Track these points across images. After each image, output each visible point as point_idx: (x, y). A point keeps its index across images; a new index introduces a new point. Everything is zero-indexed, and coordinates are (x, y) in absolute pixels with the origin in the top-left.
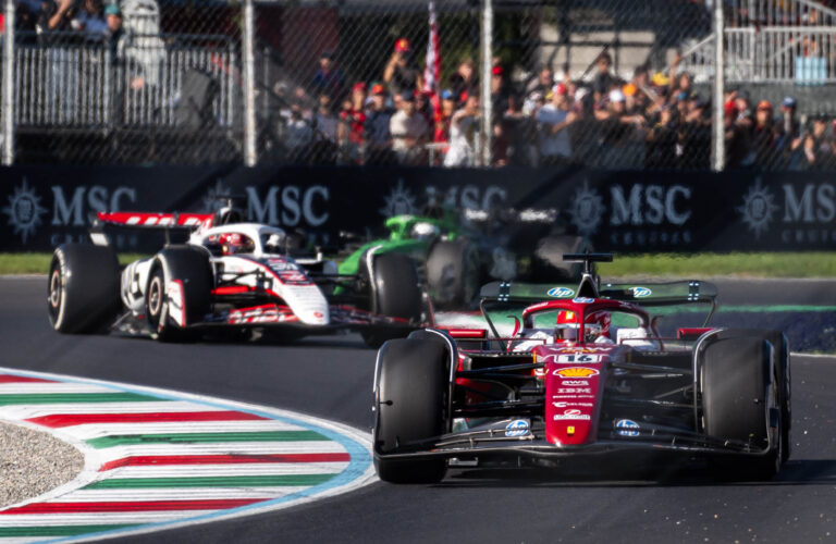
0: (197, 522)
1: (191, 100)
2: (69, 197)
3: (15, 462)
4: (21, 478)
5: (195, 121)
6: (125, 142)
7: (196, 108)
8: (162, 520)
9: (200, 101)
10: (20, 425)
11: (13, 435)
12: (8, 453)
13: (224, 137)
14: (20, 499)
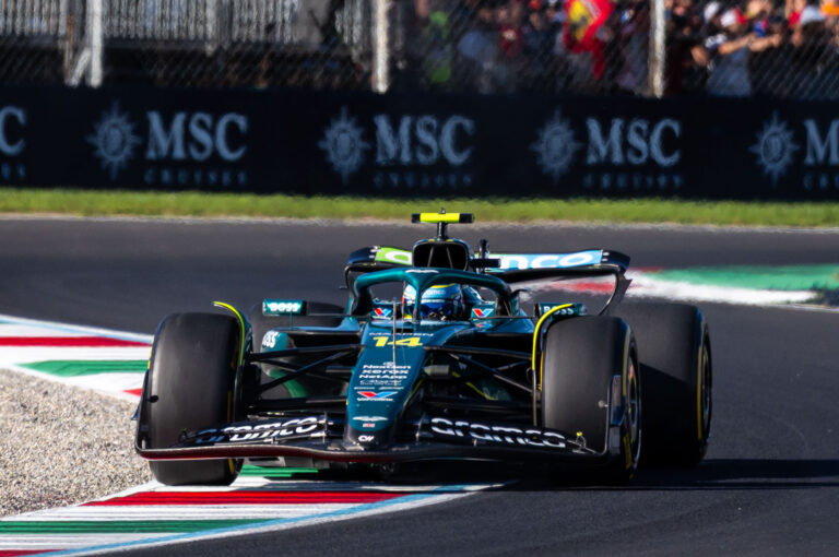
0: (335, 519)
1: (311, 13)
2: (167, 125)
3: (116, 443)
4: (123, 461)
5: (316, 38)
6: (233, 61)
7: (316, 22)
8: (296, 516)
9: (321, 14)
10: (119, 397)
11: (111, 409)
12: (107, 431)
13: (349, 58)
14: (123, 486)
